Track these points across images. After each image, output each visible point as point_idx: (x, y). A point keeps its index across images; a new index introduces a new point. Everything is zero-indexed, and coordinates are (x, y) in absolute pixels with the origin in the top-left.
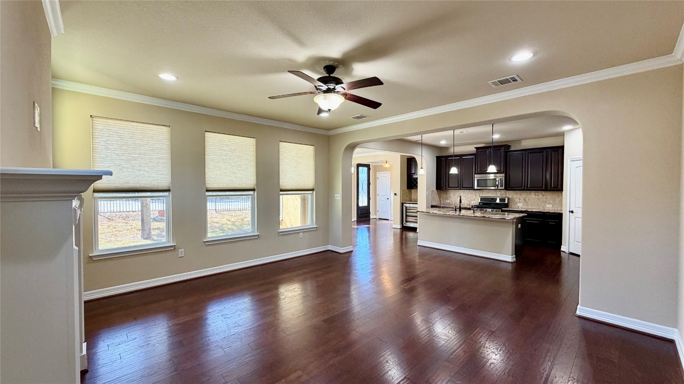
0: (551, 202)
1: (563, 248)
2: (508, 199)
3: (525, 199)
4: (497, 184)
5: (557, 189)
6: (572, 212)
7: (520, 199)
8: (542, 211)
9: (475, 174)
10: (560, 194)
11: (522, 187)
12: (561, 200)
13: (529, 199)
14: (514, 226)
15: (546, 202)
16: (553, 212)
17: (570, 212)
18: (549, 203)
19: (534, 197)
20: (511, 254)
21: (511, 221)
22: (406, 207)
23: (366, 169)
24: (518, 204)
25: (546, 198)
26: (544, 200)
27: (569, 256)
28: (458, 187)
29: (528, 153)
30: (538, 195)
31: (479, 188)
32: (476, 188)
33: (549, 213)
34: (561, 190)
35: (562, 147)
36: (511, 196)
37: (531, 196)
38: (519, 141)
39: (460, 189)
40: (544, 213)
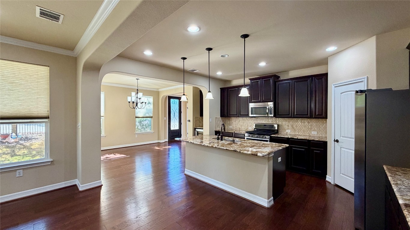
0: (316, 129)
1: (329, 178)
2: (278, 126)
3: (292, 126)
4: (267, 112)
5: (321, 116)
6: (337, 141)
7: (288, 126)
8: (307, 138)
9: (250, 103)
10: (325, 122)
11: (289, 115)
12: (326, 128)
13: (296, 126)
14: (272, 162)
15: (311, 128)
16: (317, 139)
17: (335, 141)
18: (314, 130)
19: (301, 124)
20: (267, 197)
21: (267, 156)
22: (198, 132)
23: (177, 101)
24: (287, 131)
25: (311, 126)
26: (310, 127)
27: (334, 188)
28: (236, 115)
29: (294, 82)
30: (304, 122)
31: (252, 115)
32: (250, 115)
33: (314, 141)
34: (326, 117)
35: (326, 75)
36: (280, 123)
37: (298, 123)
38: (286, 71)
39: (238, 117)
40: (309, 141)
